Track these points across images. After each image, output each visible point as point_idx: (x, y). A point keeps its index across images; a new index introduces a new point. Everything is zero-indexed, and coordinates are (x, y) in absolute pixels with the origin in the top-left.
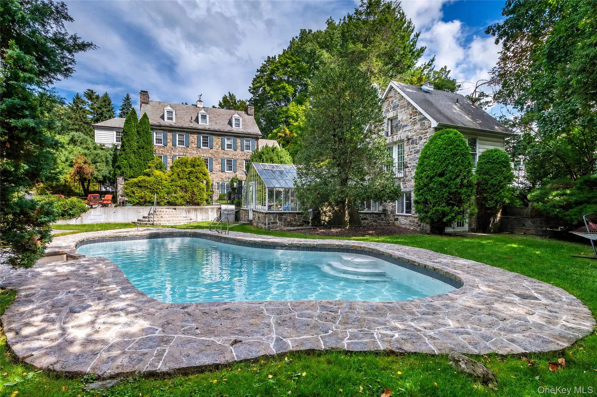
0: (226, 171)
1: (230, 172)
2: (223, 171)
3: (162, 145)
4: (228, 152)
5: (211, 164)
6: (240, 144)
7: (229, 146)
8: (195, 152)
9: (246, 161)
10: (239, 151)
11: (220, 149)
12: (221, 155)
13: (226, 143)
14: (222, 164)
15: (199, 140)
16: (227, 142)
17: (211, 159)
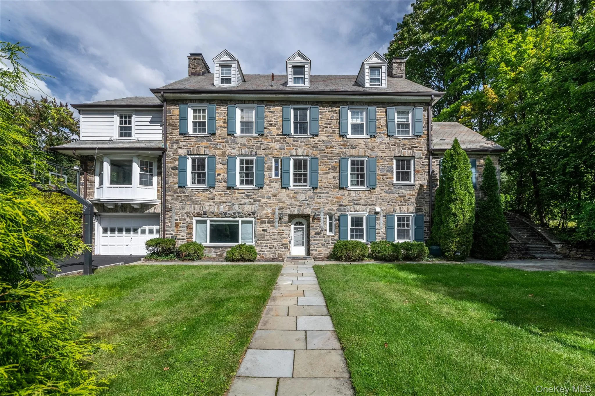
0: (350, 187)
1: (362, 187)
2: (342, 187)
3: (206, 134)
4: (356, 142)
5: (315, 171)
6: (383, 121)
7: (358, 128)
8: (277, 146)
9: (398, 161)
10: (381, 138)
11: (336, 135)
12: (337, 150)
13: (350, 121)
14: (341, 170)
15: (286, 119)
16: (351, 119)
17: (314, 159)
